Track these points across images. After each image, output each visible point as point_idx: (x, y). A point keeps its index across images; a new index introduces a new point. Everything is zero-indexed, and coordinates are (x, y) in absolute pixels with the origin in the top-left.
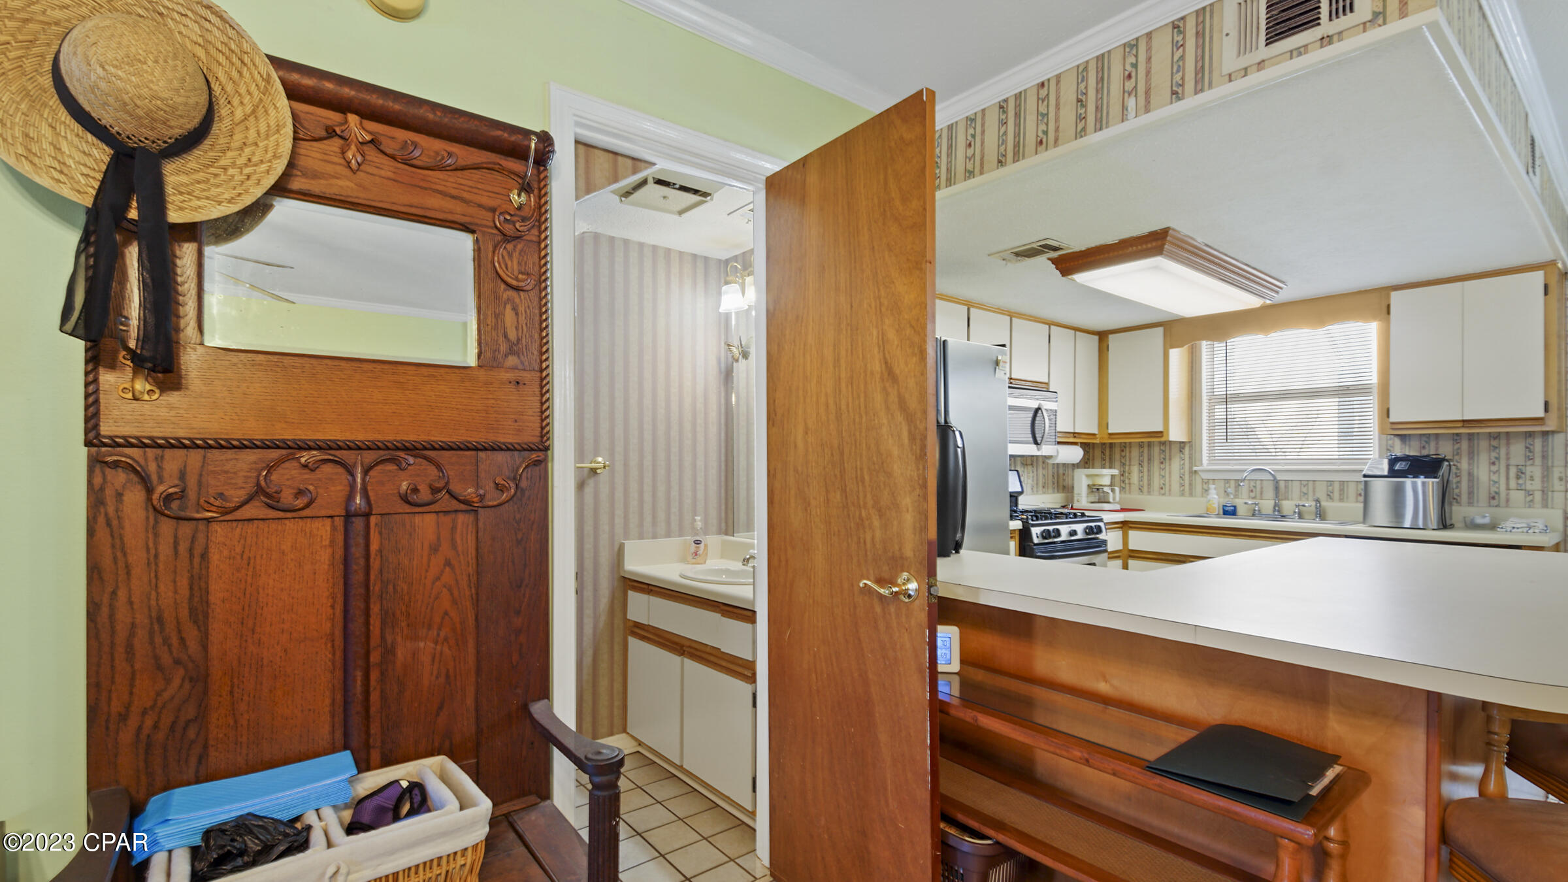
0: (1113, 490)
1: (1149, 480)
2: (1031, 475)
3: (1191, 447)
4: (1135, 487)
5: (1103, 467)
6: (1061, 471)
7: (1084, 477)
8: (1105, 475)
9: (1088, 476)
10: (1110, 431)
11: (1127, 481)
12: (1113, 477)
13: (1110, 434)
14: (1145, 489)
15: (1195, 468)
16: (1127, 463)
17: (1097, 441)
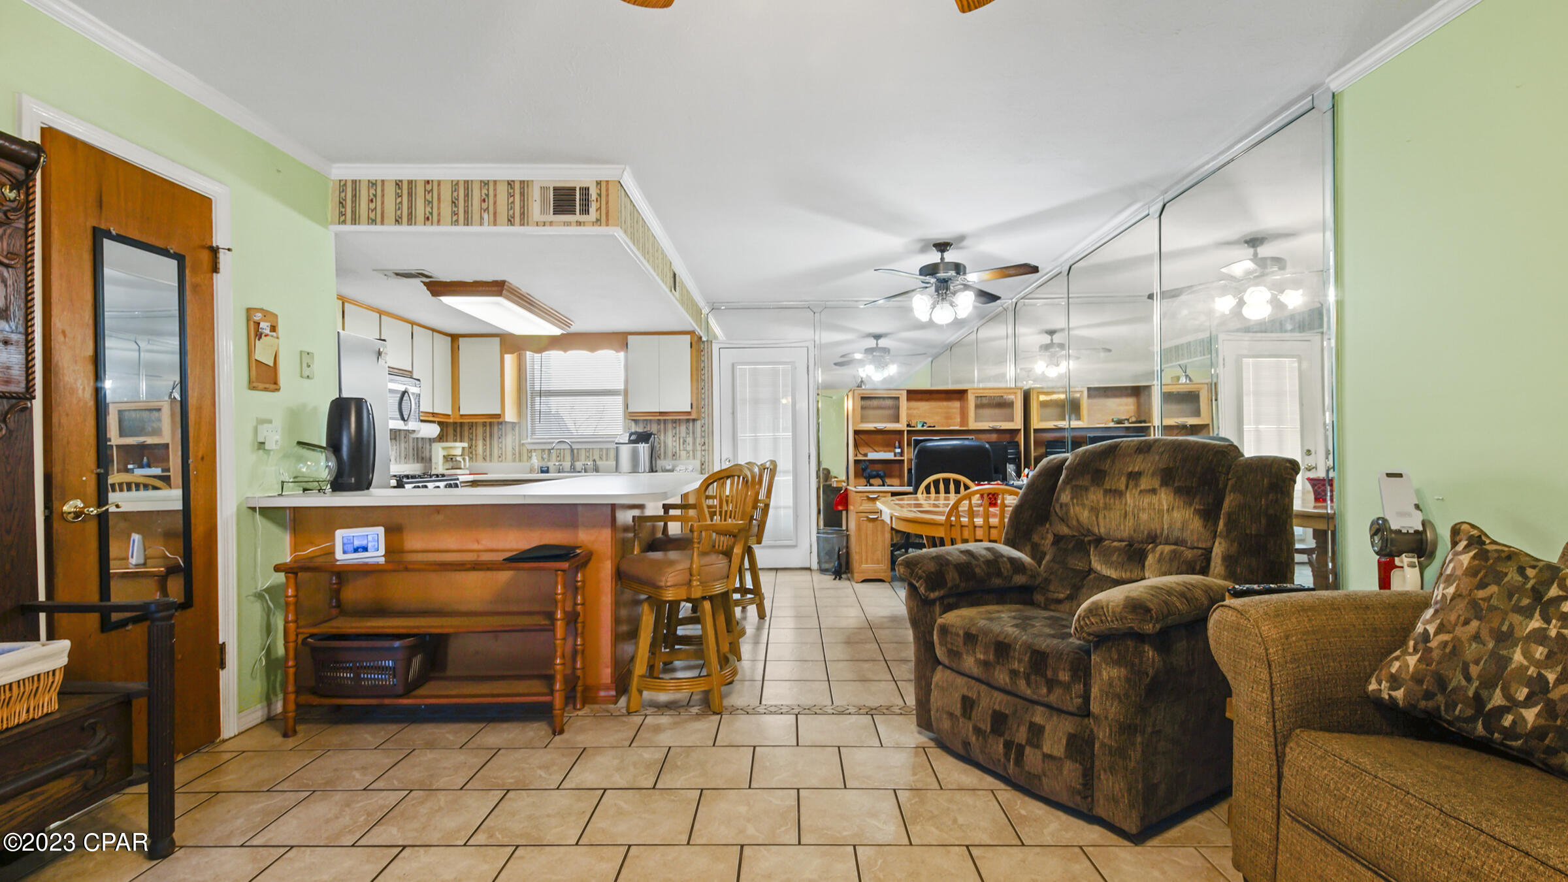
0: (464, 459)
1: (491, 451)
2: (395, 447)
3: (520, 427)
4: (480, 457)
5: (455, 441)
6: (420, 445)
7: (440, 449)
8: (458, 448)
9: (444, 448)
10: (461, 413)
11: (474, 452)
12: (463, 448)
13: (462, 415)
14: (488, 458)
15: (522, 442)
16: (474, 438)
17: (451, 421)
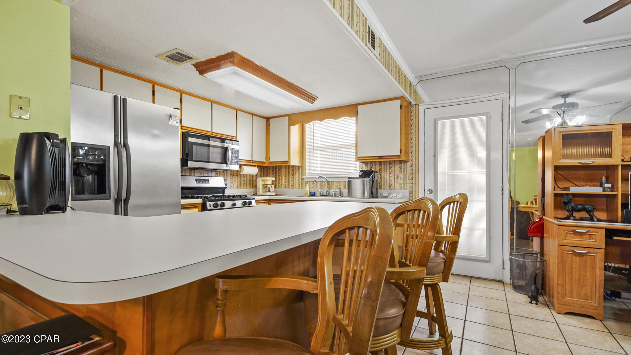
0: (272, 187)
1: (288, 182)
2: (236, 180)
3: (302, 168)
4: (283, 186)
5: (267, 176)
6: (254, 179)
7: (261, 181)
8: (269, 180)
9: (263, 181)
10: (270, 161)
11: (281, 183)
12: (272, 181)
13: (271, 162)
15: (303, 177)
16: (281, 175)
17: (266, 165)
